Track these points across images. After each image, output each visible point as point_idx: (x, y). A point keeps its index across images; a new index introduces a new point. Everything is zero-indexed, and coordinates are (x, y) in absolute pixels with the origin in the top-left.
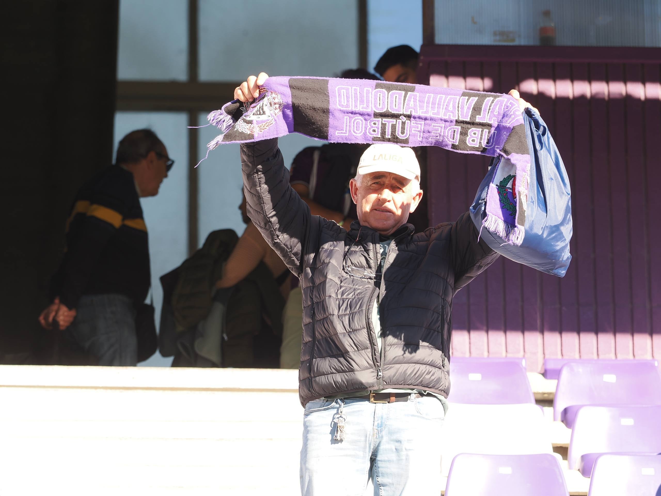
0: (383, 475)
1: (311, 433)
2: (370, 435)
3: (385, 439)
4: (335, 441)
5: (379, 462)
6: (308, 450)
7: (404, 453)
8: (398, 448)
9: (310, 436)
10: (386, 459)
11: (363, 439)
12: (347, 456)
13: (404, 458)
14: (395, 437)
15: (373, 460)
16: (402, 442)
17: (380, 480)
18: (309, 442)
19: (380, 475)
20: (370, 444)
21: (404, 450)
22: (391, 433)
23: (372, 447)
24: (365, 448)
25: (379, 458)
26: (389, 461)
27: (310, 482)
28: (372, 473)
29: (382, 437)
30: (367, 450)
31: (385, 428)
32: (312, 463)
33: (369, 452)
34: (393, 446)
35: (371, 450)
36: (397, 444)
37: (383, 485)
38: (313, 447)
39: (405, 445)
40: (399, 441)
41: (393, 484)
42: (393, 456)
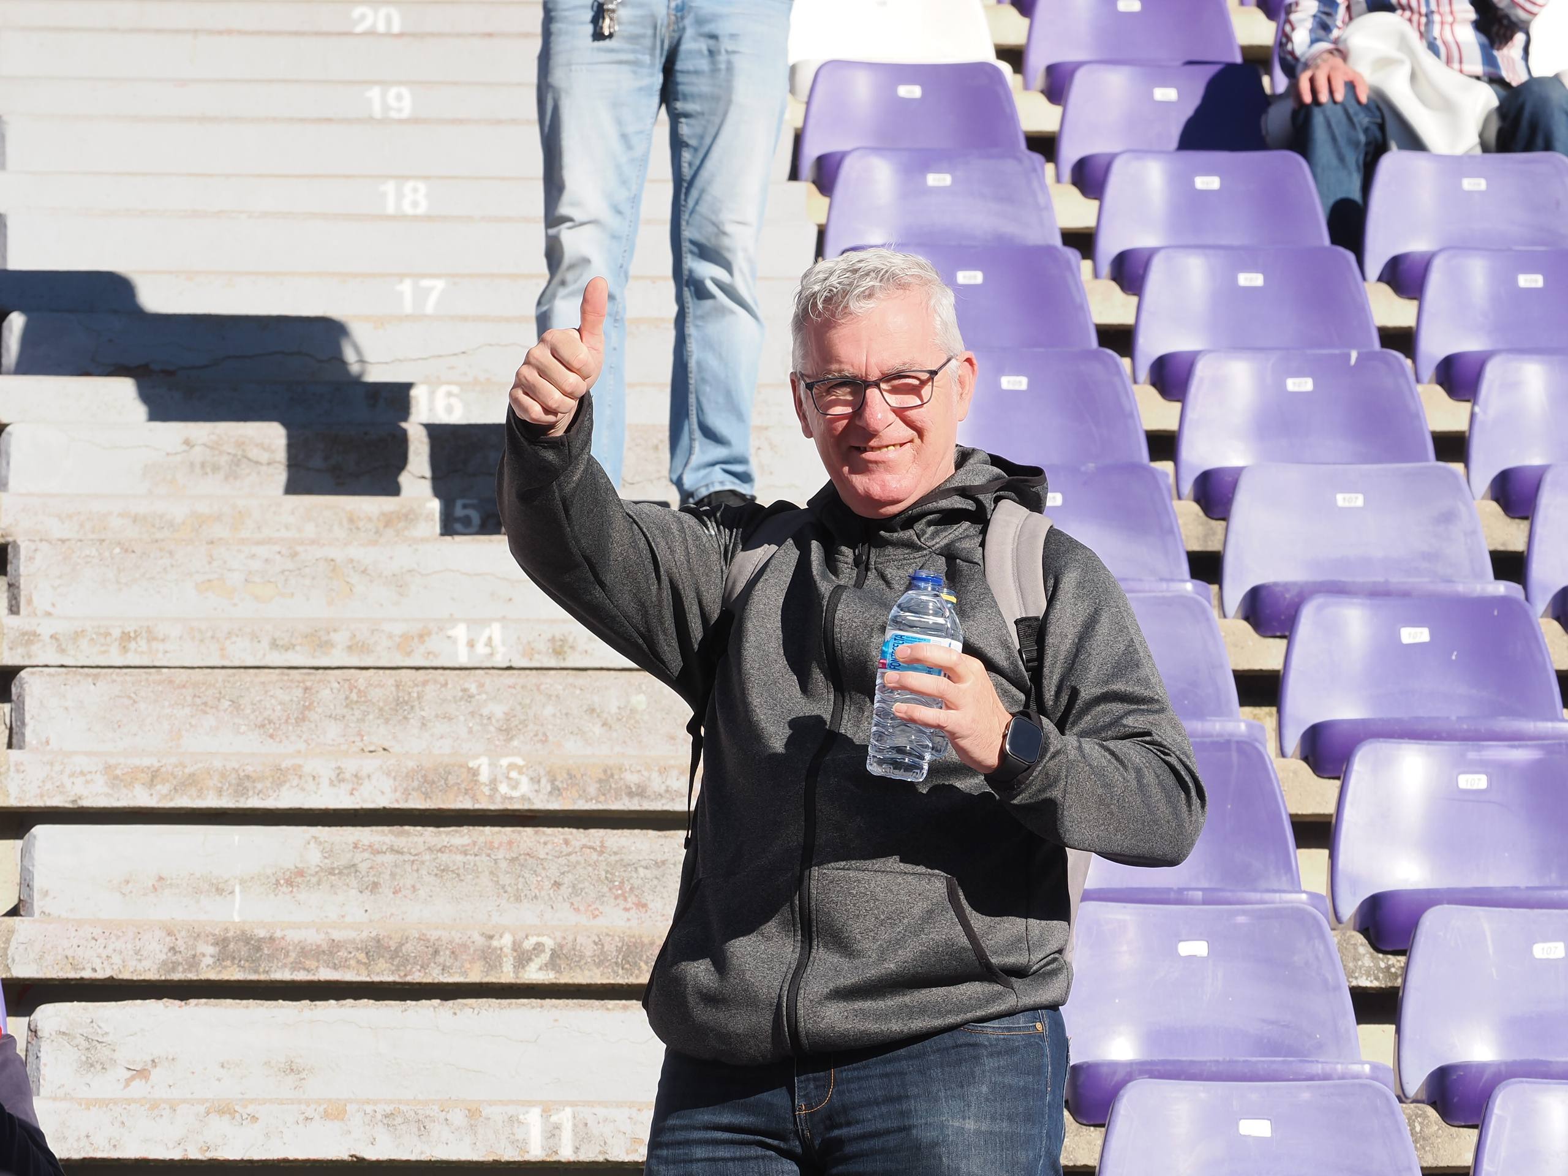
0: (685, 98)
1: (557, 22)
2: (662, 25)
3: (689, 33)
4: (598, 36)
5: (678, 75)
6: (552, 52)
7: (722, 58)
8: (712, 48)
9: (555, 27)
10: (691, 68)
11: (650, 32)
12: (621, 62)
13: (723, 66)
14: (708, 28)
15: (669, 69)
16: (721, 39)
17: (679, 106)
18: (553, 38)
19: (680, 97)
20: (662, 42)
21: (723, 51)
22: (700, 22)
23: (666, 46)
24: (653, 48)
25: (680, 66)
26: (696, 73)
27: (556, 109)
28: (668, 94)
29: (684, 29)
30: (658, 52)
31: (689, 12)
32: (559, 76)
33: (661, 55)
34: (703, 45)
35: (665, 53)
36: (711, 42)
37: (687, 115)
38: (560, 45)
39: (726, 44)
40: (714, 37)
41: (703, 114)
42: (704, 64)
